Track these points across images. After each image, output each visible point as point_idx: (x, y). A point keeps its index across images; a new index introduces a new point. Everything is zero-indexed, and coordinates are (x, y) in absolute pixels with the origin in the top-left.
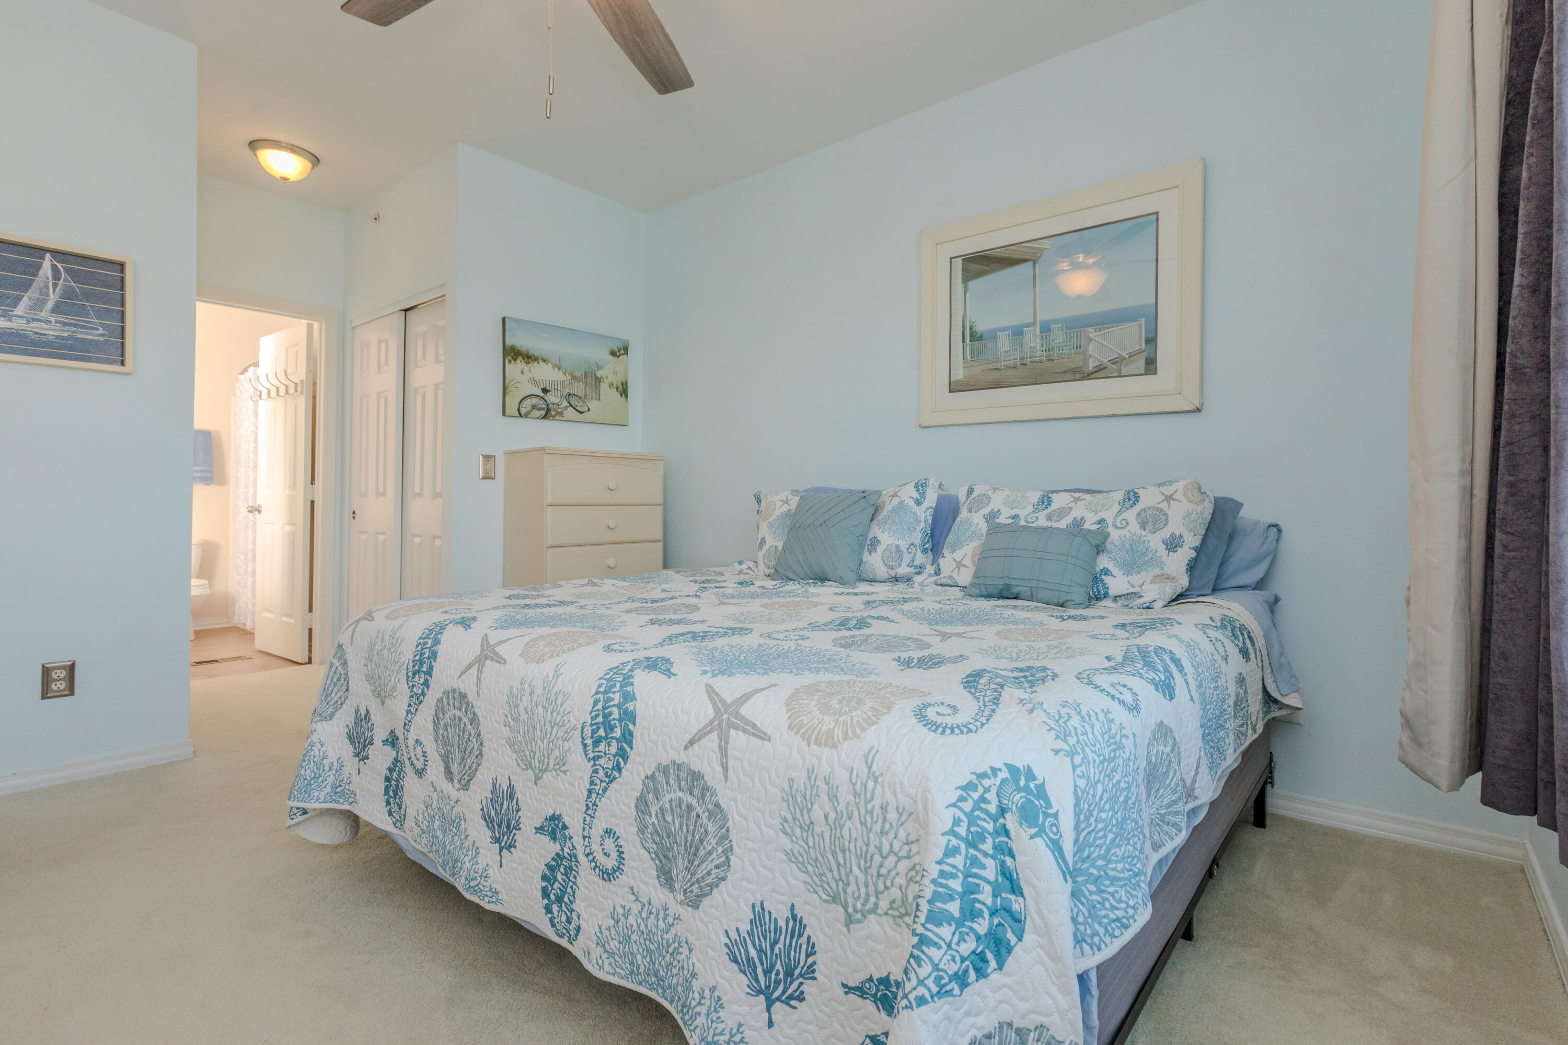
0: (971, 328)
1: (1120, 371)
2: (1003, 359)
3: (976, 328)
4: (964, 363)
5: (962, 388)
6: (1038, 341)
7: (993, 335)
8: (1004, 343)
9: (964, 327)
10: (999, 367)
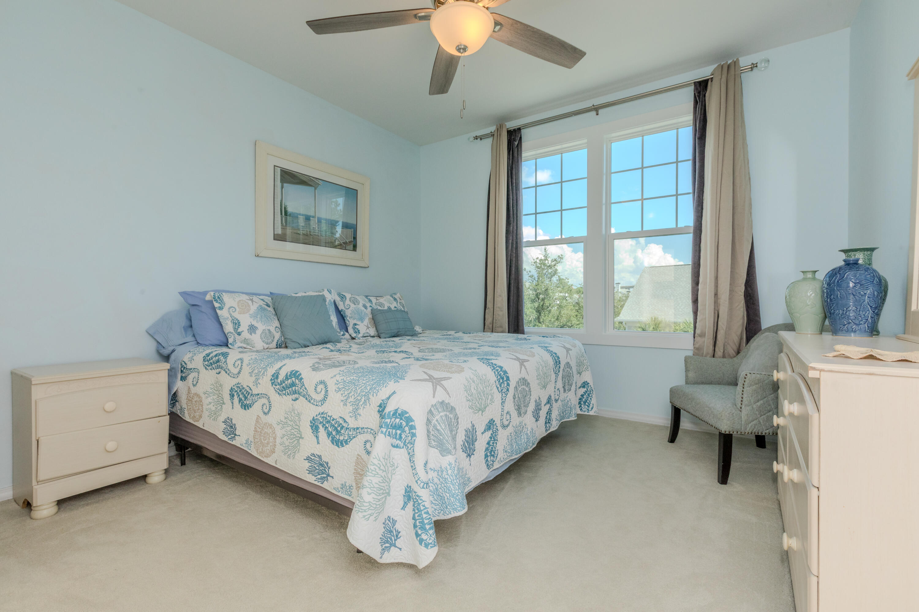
0: (285, 208)
1: (345, 247)
2: (301, 230)
3: (288, 209)
4: (281, 226)
5: (280, 239)
6: (317, 226)
7: (295, 216)
8: (301, 222)
9: (281, 206)
10: (299, 232)
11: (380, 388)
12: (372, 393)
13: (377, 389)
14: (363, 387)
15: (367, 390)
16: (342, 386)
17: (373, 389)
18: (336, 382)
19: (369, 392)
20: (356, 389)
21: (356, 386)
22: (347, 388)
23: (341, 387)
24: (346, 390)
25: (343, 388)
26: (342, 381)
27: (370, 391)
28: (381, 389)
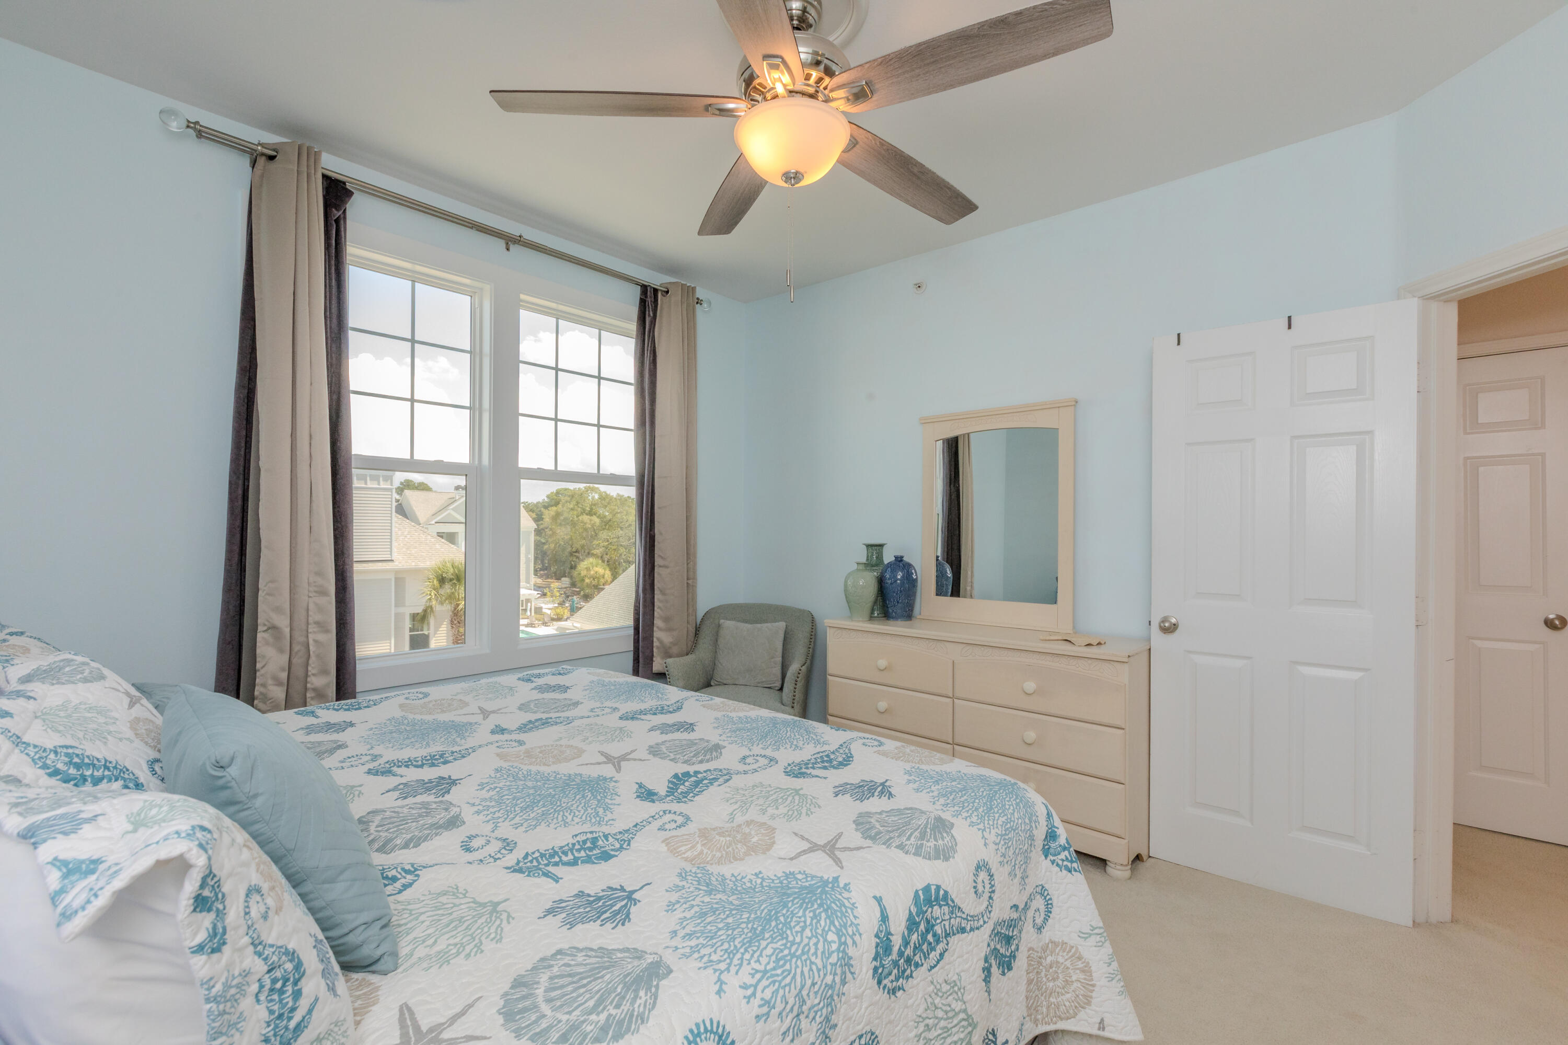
11: (852, 917)
12: (849, 941)
13: (849, 923)
14: (820, 946)
15: (835, 942)
16: (772, 989)
17: (844, 931)
18: (742, 992)
19: (841, 944)
20: (812, 963)
21: (804, 958)
22: (788, 980)
23: (768, 994)
24: (787, 989)
25: (777, 991)
26: (758, 976)
27: (843, 939)
28: (855, 917)
